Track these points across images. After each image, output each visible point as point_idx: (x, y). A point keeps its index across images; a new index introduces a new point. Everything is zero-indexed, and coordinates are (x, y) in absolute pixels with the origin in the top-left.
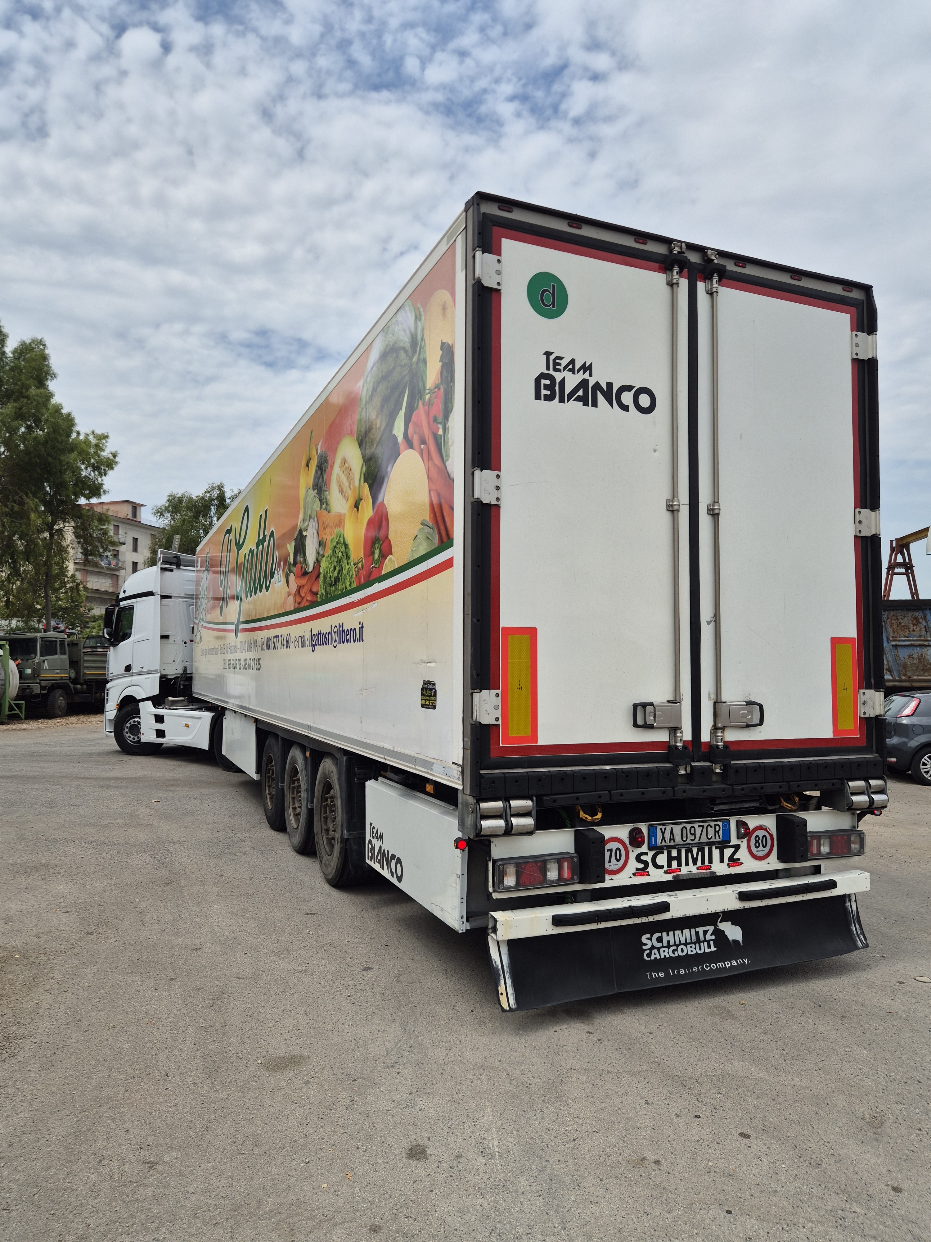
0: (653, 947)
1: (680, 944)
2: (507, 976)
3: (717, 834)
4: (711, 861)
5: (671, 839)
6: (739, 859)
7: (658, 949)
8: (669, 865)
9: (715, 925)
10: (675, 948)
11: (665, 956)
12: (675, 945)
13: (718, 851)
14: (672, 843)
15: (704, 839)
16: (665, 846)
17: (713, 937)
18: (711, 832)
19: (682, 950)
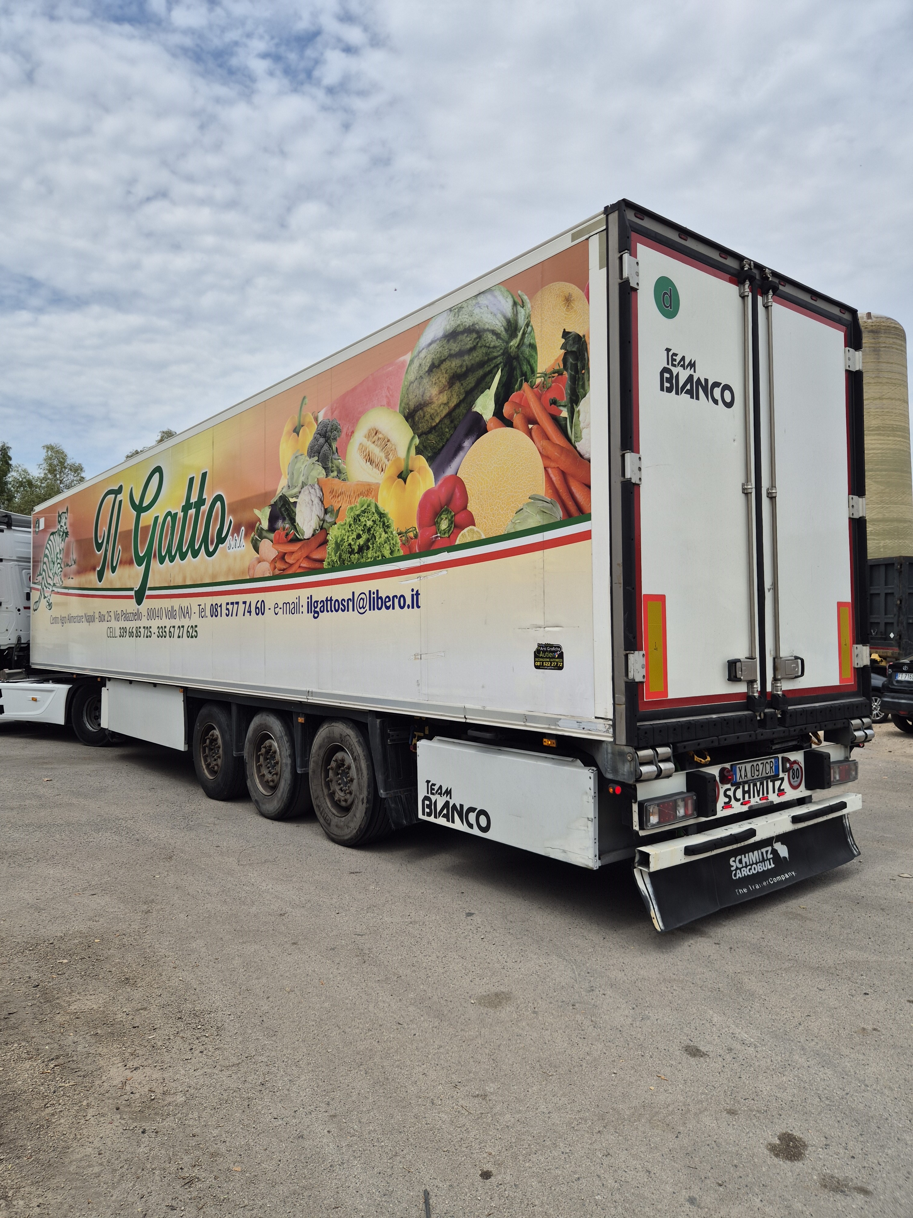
0: (737, 868)
1: (753, 864)
2: (654, 902)
3: (771, 769)
4: (768, 793)
5: (745, 776)
6: (783, 790)
8: (744, 798)
9: (772, 846)
10: (750, 867)
11: (745, 874)
12: (750, 865)
13: (772, 783)
14: (746, 779)
15: (764, 775)
16: (743, 782)
17: (772, 856)
18: (768, 768)
19: (755, 869)
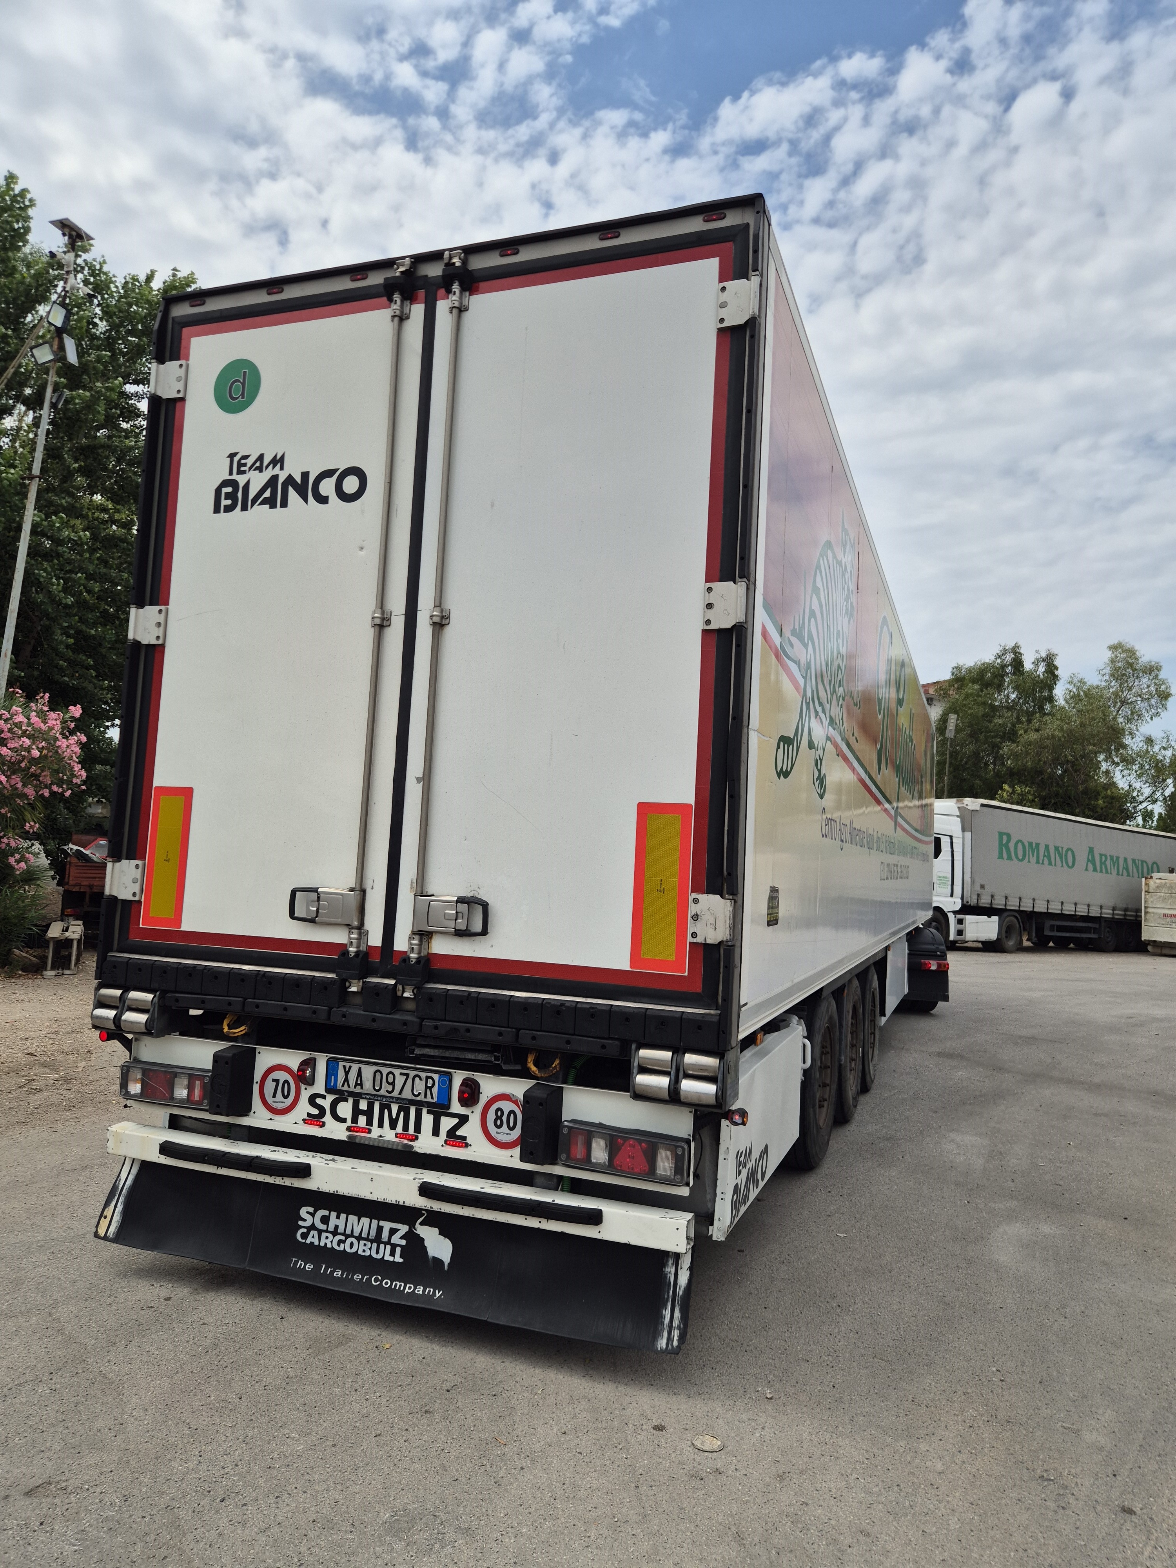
0: (313, 1227)
1: (352, 1235)
2: (122, 1199)
3: (428, 1091)
4: (418, 1129)
5: (356, 1084)
6: (464, 1138)
7: (320, 1232)
8: (355, 1120)
9: (412, 1225)
10: (343, 1238)
11: (326, 1244)
12: (344, 1234)
13: (431, 1117)
14: (358, 1090)
15: (407, 1094)
16: (347, 1091)
17: (403, 1242)
18: (420, 1086)
19: (352, 1245)
